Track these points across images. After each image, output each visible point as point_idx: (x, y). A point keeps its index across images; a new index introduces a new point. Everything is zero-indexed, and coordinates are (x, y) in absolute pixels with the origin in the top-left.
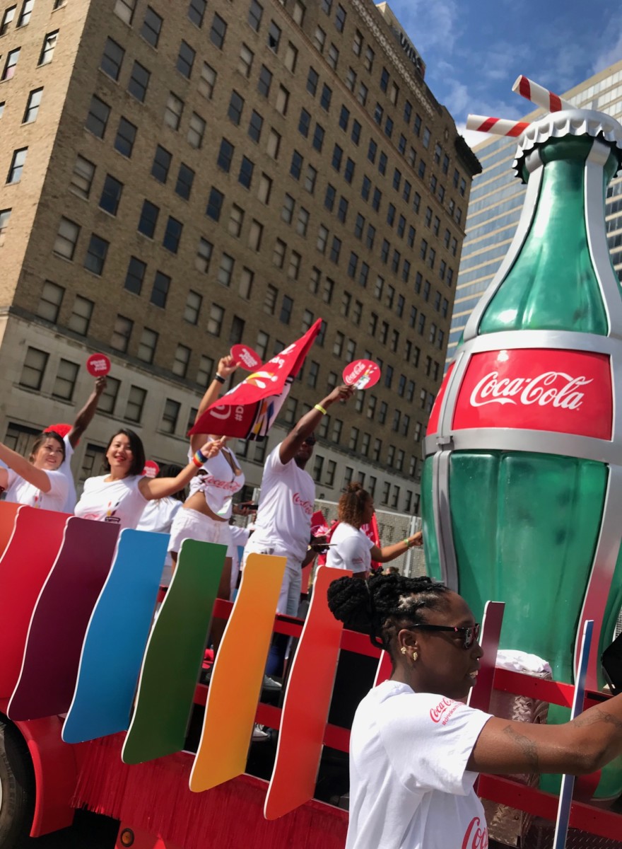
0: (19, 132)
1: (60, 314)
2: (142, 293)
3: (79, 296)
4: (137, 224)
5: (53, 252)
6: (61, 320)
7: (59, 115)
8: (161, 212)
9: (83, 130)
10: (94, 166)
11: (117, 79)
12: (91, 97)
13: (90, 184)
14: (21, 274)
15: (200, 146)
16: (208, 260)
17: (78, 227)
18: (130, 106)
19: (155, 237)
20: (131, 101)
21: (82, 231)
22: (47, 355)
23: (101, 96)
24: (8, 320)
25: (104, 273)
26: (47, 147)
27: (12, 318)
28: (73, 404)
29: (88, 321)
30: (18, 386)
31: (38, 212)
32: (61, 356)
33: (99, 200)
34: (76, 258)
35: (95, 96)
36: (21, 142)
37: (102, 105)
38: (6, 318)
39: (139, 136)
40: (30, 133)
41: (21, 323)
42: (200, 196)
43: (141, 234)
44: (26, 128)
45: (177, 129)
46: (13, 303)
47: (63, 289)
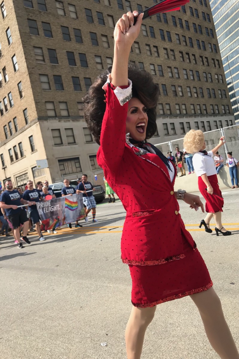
0: (9, 50)
1: (57, 112)
2: (82, 89)
3: (60, 102)
4: (68, 63)
5: (43, 90)
6: (58, 115)
7: (19, 35)
8: (75, 53)
9: (30, 35)
10: (41, 48)
11: (33, 8)
12: (27, 20)
13: (43, 56)
14: (35, 104)
15: (77, 18)
16: (101, 63)
17: (47, 75)
18: (43, 16)
19: (77, 65)
20: (42, 13)
21: (49, 76)
22: (59, 130)
23: (30, 18)
24: (39, 123)
25: (64, 89)
26: (21, 50)
27: (40, 122)
28: (77, 144)
29: (68, 110)
30: (54, 146)
31: (30, 77)
32: (64, 128)
33: (49, 61)
34: (52, 88)
35: (28, 19)
36: (12, 53)
37: (33, 21)
38: (38, 123)
39: (52, 26)
40: (13, 48)
41: (44, 122)
42: (87, 38)
43: (71, 66)
44: (11, 47)
45: (65, 15)
46: (38, 116)
47: (53, 102)
